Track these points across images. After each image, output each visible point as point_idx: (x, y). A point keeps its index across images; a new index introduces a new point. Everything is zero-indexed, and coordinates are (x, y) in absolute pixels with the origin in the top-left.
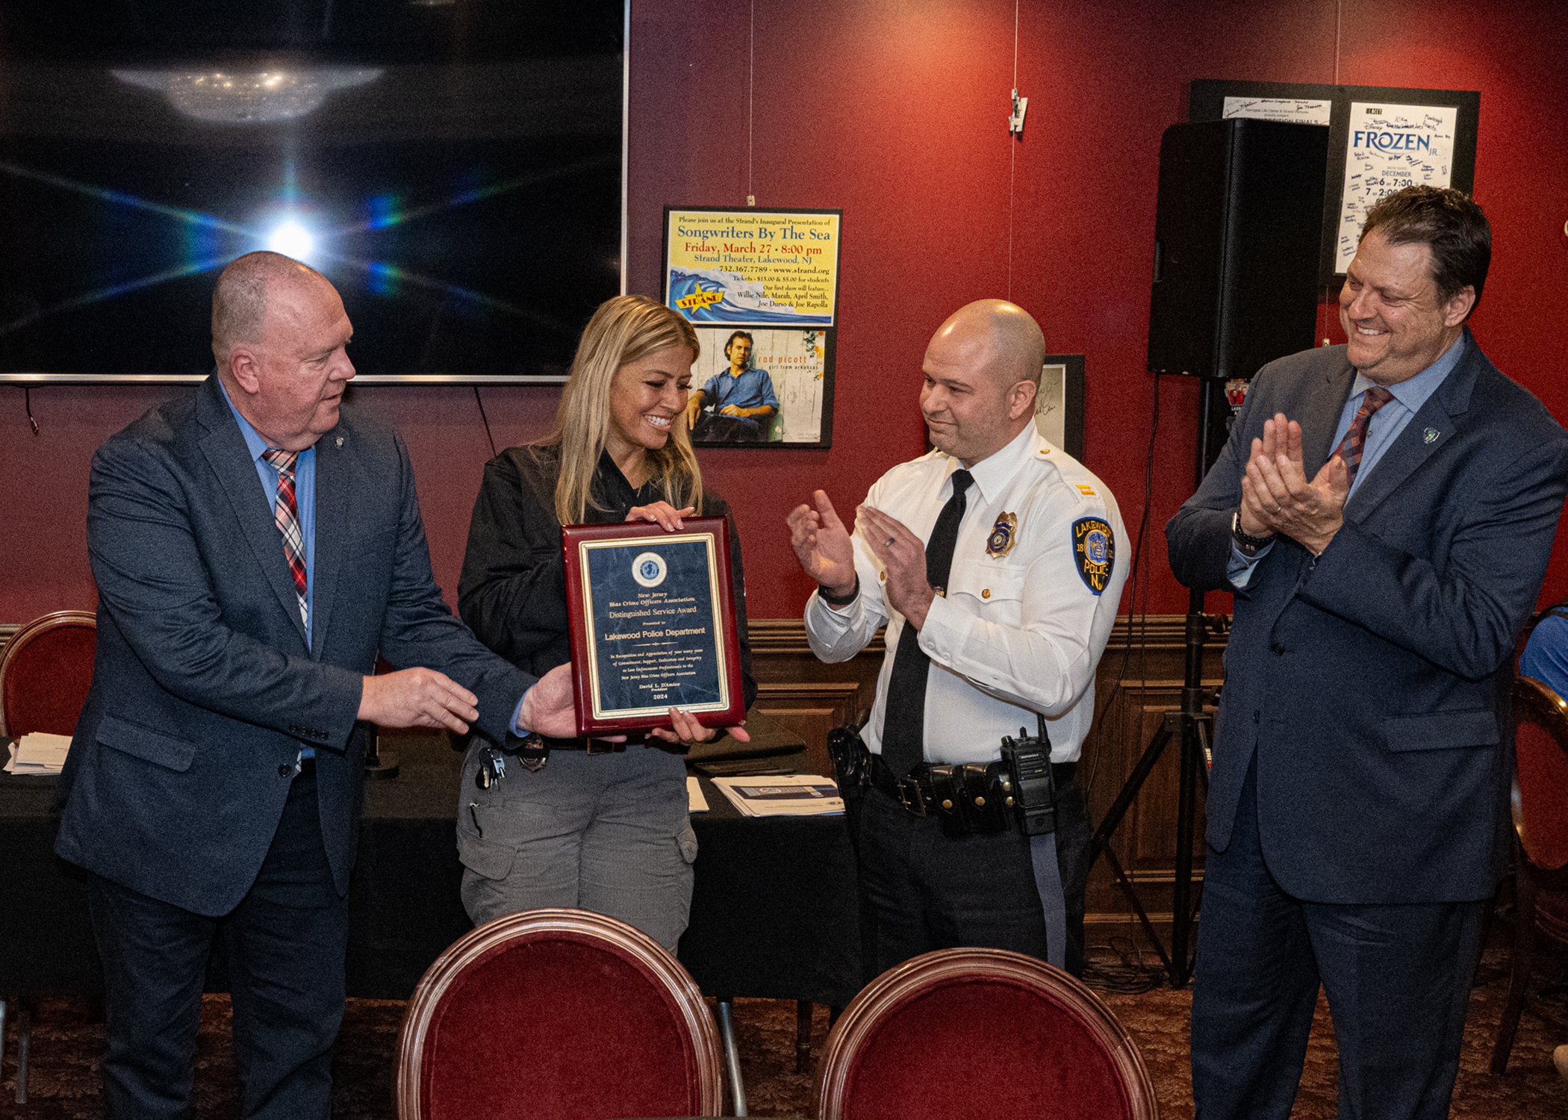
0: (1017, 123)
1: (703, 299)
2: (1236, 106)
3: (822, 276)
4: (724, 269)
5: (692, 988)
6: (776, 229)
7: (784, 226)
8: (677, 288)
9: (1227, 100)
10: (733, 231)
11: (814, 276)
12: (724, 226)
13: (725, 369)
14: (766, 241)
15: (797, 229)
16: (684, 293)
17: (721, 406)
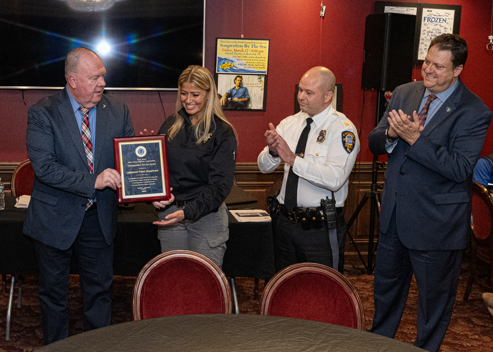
0: (322, 13)
1: (228, 66)
2: (389, 9)
3: (263, 59)
4: (234, 57)
5: (223, 274)
6: (250, 45)
7: (252, 44)
8: (220, 62)
9: (386, 7)
10: (237, 45)
11: (261, 59)
12: (234, 44)
13: (234, 87)
14: (247, 48)
15: (256, 45)
16: (222, 64)
17: (232, 98)
